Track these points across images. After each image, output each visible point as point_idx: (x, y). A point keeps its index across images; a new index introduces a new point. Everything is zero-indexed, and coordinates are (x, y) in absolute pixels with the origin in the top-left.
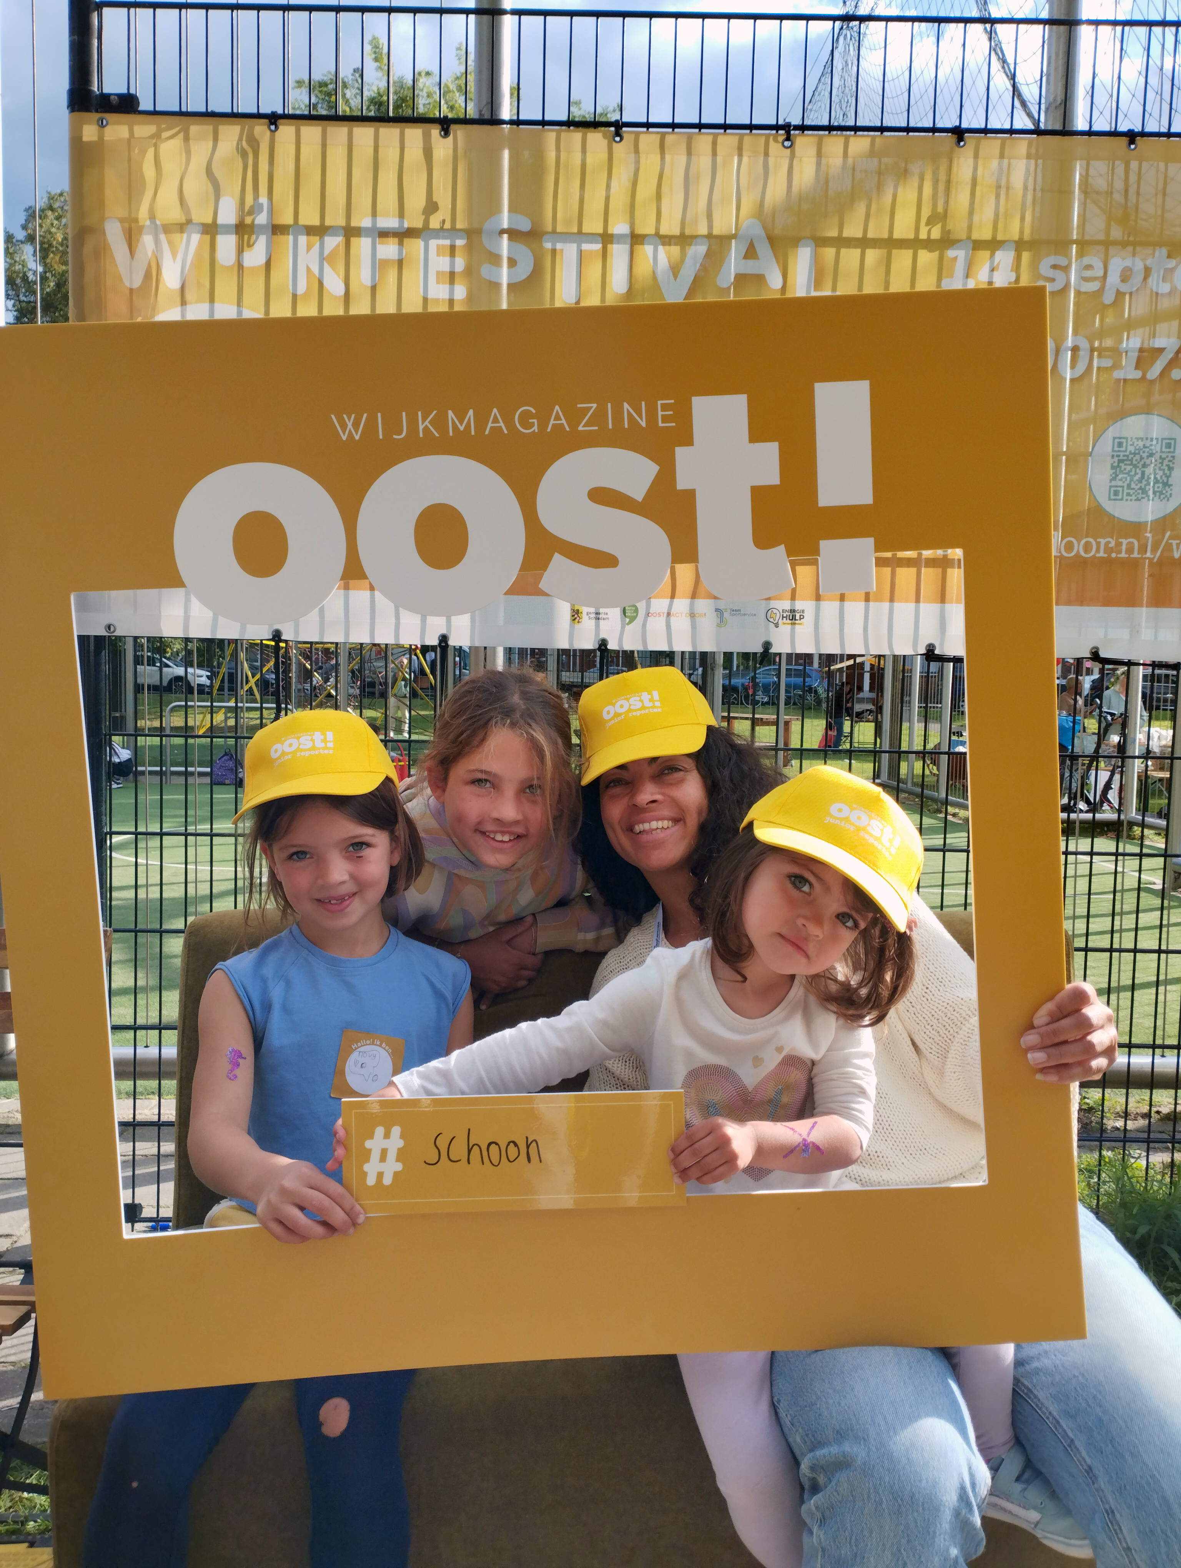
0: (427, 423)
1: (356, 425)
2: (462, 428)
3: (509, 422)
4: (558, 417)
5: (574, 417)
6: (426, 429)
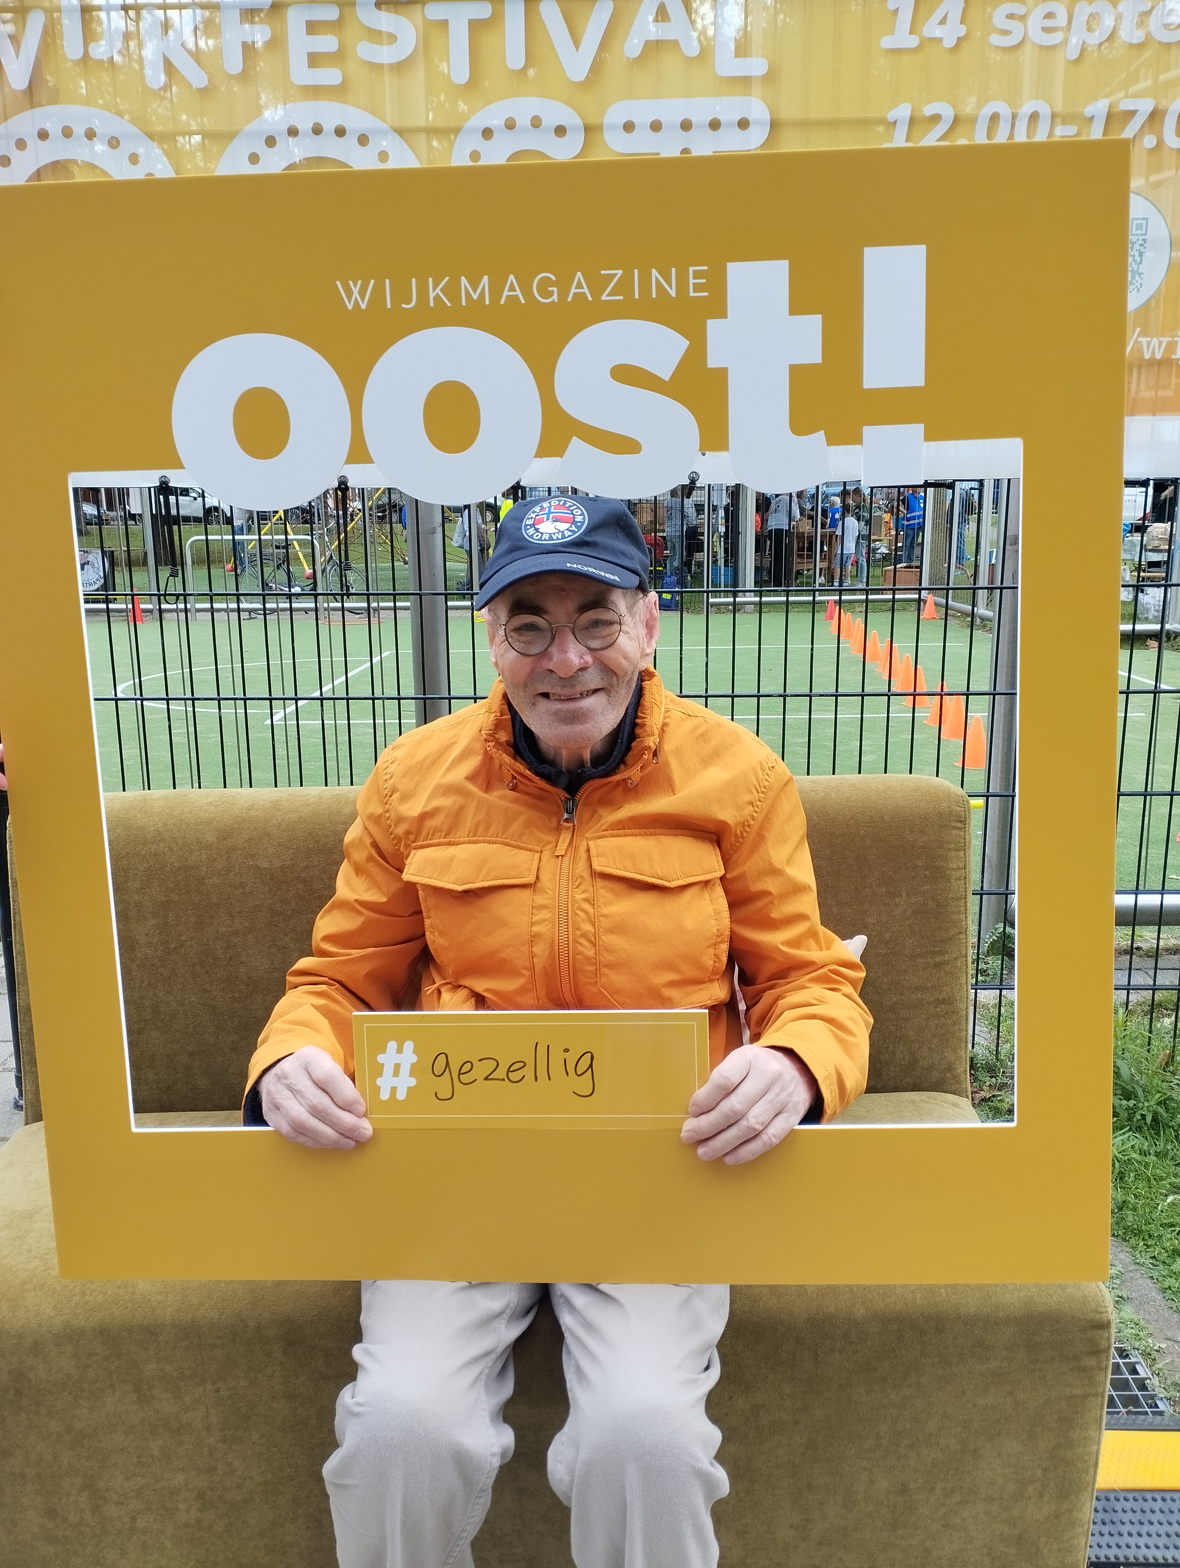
0: (438, 291)
1: (362, 293)
2: (475, 297)
3: (527, 291)
4: (579, 286)
5: (597, 284)
6: (437, 297)
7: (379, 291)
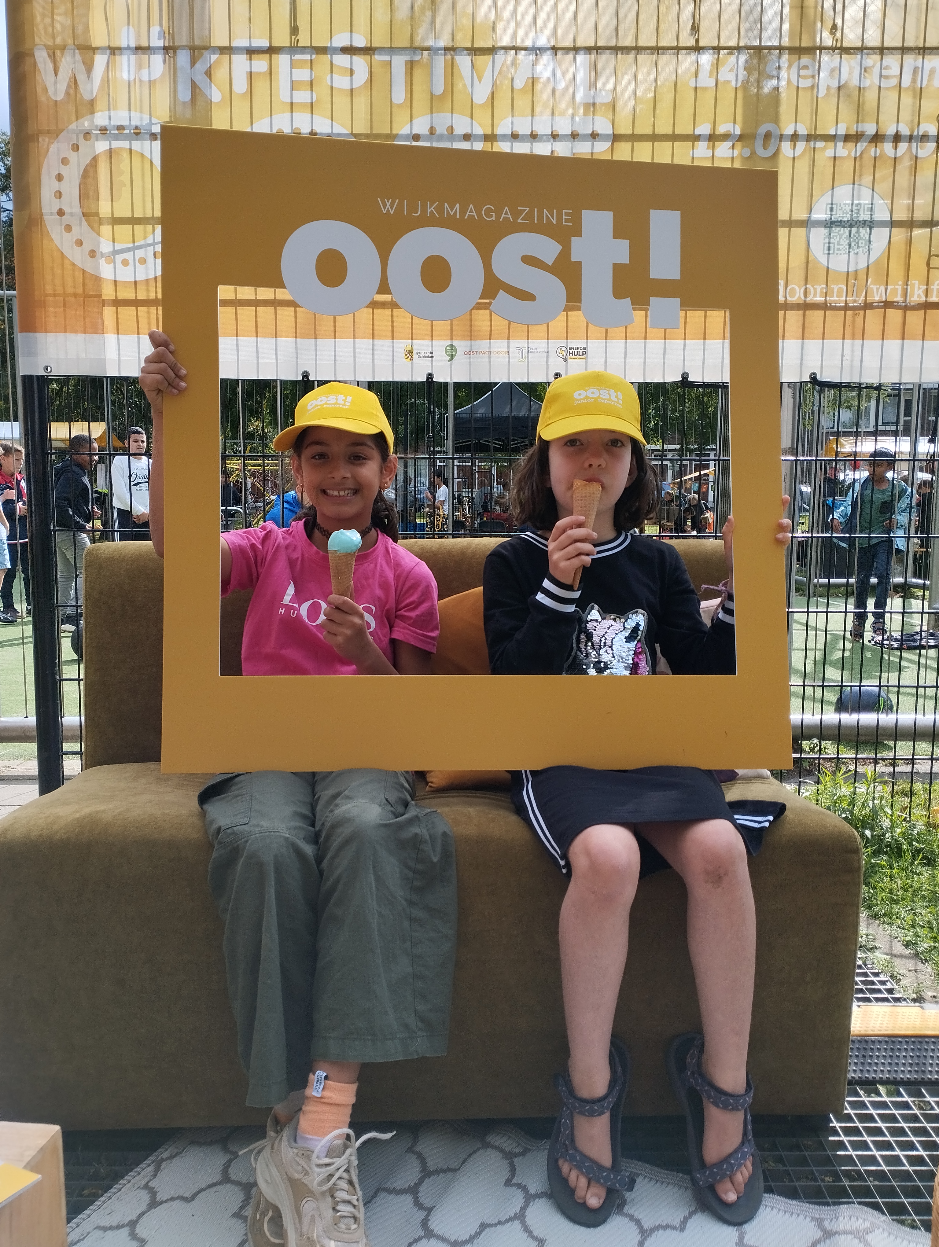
0: (432, 208)
1: (392, 207)
2: (452, 214)
3: (479, 214)
4: (506, 213)
5: (516, 214)
6: (431, 212)
7: (401, 205)
